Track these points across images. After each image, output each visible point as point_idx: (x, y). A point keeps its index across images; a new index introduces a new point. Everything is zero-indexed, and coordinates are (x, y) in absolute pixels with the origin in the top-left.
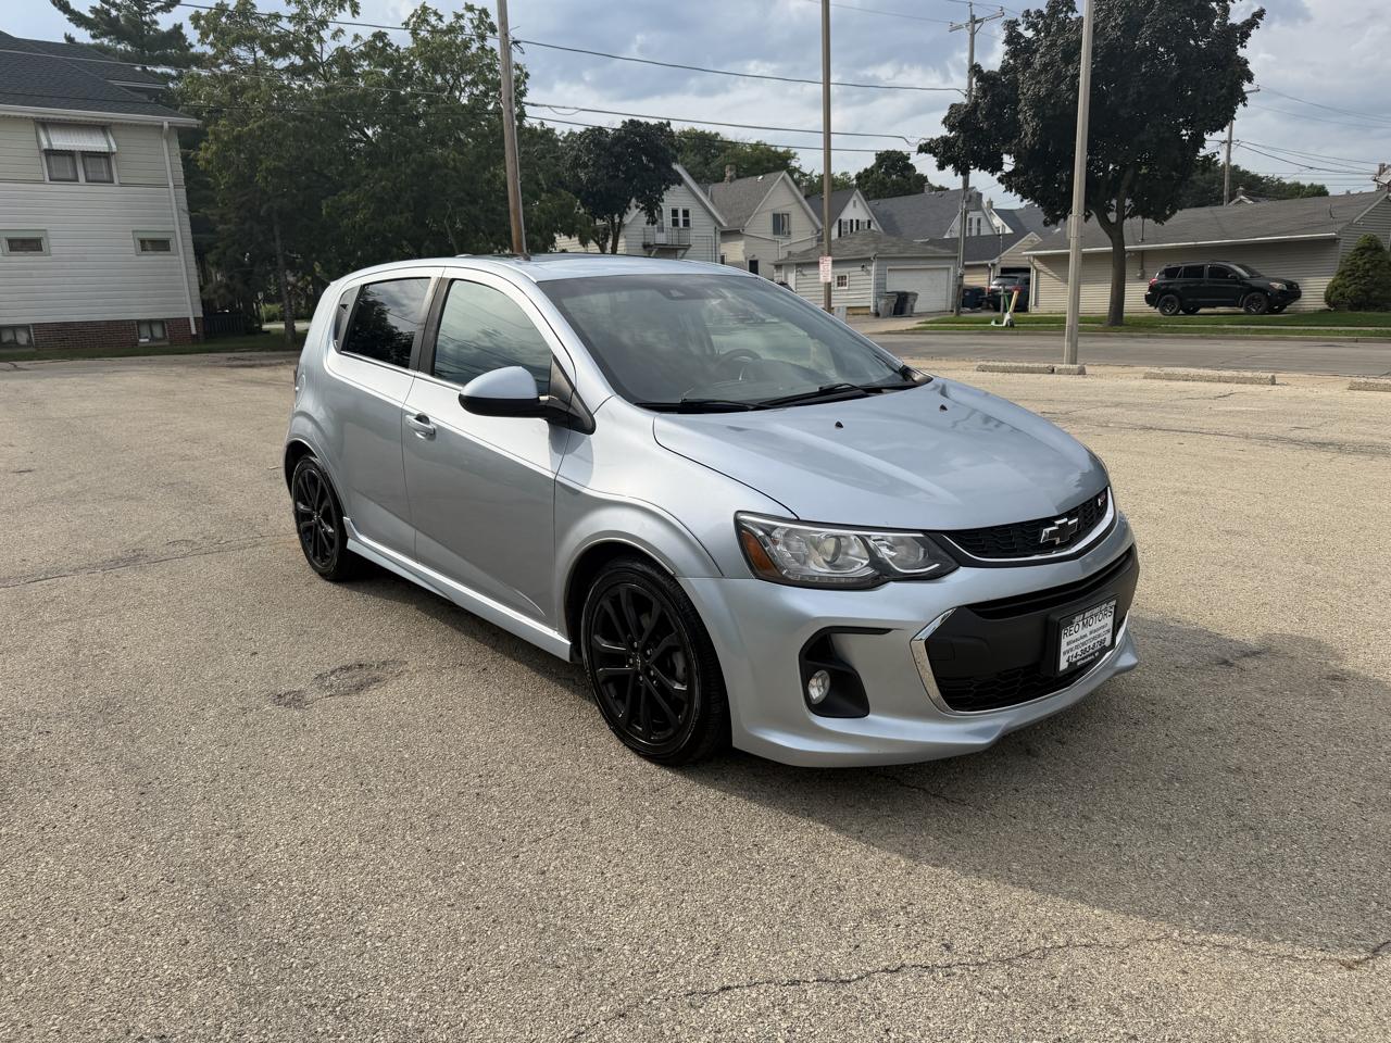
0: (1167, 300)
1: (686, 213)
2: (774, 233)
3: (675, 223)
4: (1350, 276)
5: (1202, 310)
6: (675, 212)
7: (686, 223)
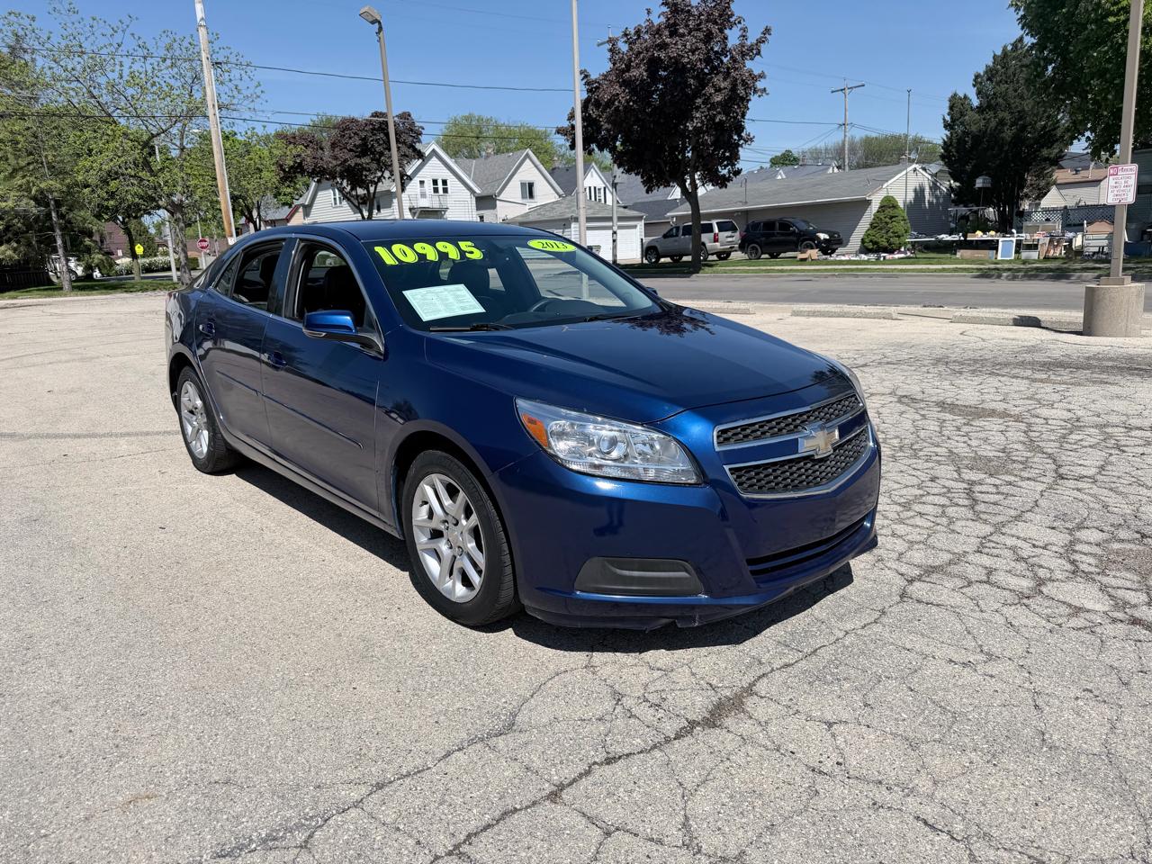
0: (753, 248)
1: (445, 182)
2: (523, 197)
3: (436, 190)
4: (876, 227)
5: (782, 255)
6: (435, 182)
7: (445, 191)
